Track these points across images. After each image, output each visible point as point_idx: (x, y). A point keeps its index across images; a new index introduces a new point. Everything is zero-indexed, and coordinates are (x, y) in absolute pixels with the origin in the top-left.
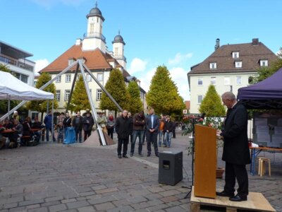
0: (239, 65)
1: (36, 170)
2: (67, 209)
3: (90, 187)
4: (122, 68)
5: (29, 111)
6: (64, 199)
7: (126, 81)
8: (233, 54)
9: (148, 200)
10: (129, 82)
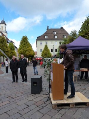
0: (56, 37)
4: (5, 36)
7: (8, 42)
8: (54, 32)
10: (9, 43)
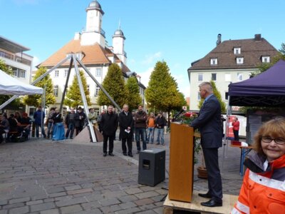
0: (240, 61)
1: (13, 168)
2: (29, 212)
3: (63, 187)
4: (122, 63)
5: (27, 106)
6: (31, 200)
7: (126, 76)
8: (235, 49)
9: (121, 202)
10: (128, 77)
